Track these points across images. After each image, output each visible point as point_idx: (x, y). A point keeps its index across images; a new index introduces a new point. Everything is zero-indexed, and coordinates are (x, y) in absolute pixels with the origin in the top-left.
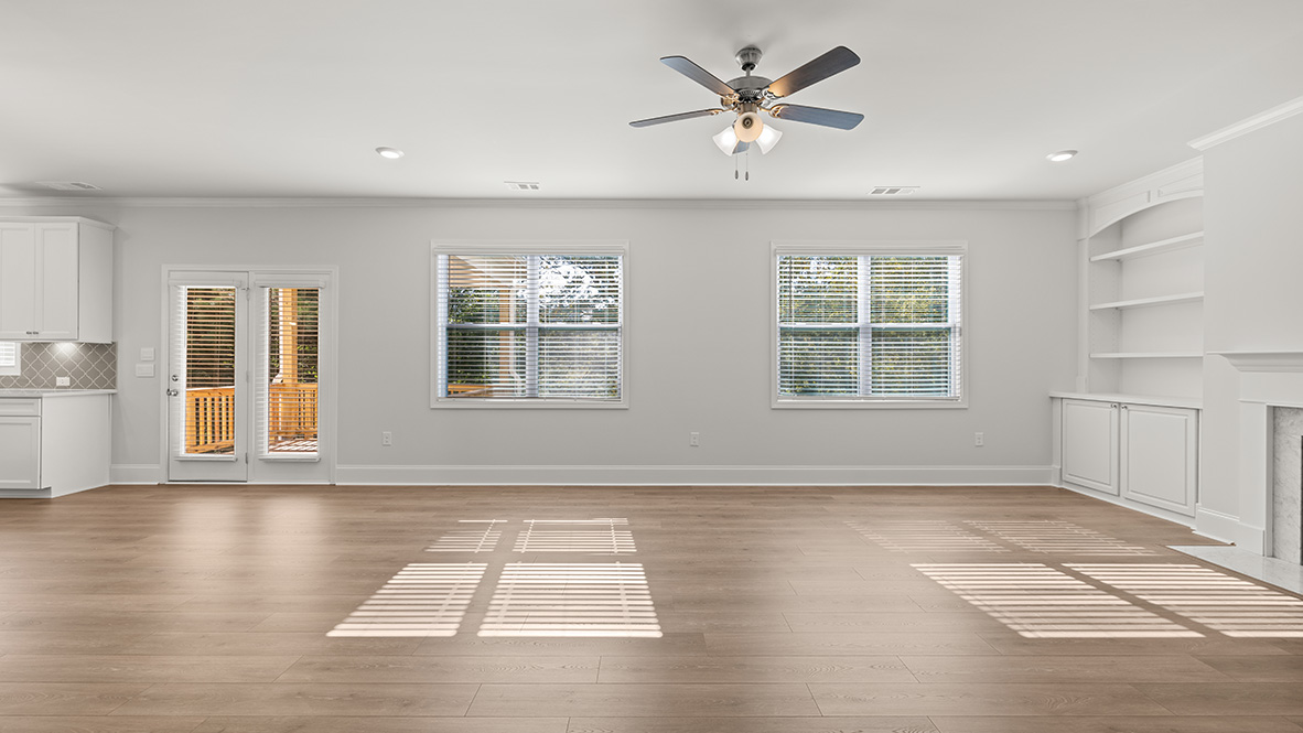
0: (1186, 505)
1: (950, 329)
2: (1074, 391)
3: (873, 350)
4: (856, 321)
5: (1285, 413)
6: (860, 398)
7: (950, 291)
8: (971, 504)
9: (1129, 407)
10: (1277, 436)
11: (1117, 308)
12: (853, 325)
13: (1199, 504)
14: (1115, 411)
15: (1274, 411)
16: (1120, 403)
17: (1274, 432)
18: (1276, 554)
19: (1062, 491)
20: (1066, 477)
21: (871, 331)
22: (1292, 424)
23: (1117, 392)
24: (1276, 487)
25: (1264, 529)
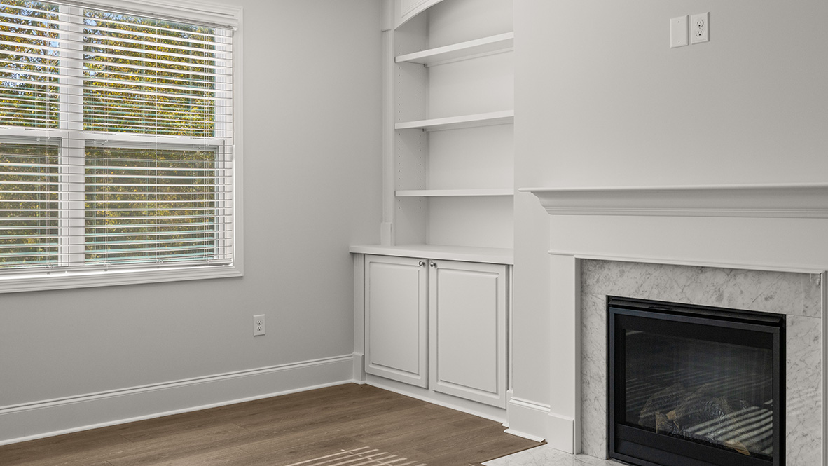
0: (497, 394)
1: (216, 147)
2: (378, 243)
3: (88, 180)
4: (56, 126)
5: (591, 267)
6: (63, 269)
7: (217, 84)
8: (245, 440)
9: (439, 265)
10: (584, 297)
11: (424, 129)
12: (48, 133)
13: (511, 391)
14: (423, 270)
15: (582, 264)
16: (428, 260)
17: (582, 291)
18: (585, 450)
19: (367, 390)
20: (370, 368)
21: (83, 145)
22: (598, 281)
23: (424, 242)
24: (584, 362)
25: (574, 418)
